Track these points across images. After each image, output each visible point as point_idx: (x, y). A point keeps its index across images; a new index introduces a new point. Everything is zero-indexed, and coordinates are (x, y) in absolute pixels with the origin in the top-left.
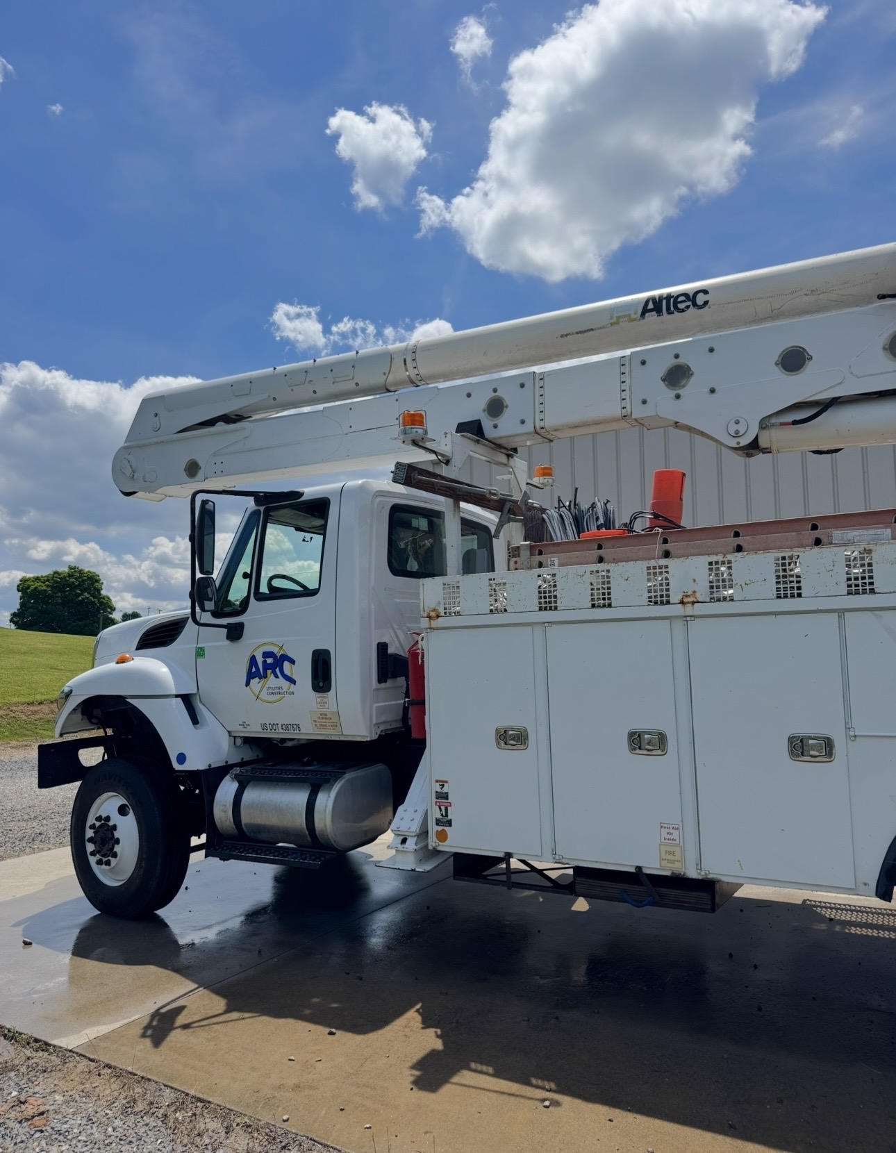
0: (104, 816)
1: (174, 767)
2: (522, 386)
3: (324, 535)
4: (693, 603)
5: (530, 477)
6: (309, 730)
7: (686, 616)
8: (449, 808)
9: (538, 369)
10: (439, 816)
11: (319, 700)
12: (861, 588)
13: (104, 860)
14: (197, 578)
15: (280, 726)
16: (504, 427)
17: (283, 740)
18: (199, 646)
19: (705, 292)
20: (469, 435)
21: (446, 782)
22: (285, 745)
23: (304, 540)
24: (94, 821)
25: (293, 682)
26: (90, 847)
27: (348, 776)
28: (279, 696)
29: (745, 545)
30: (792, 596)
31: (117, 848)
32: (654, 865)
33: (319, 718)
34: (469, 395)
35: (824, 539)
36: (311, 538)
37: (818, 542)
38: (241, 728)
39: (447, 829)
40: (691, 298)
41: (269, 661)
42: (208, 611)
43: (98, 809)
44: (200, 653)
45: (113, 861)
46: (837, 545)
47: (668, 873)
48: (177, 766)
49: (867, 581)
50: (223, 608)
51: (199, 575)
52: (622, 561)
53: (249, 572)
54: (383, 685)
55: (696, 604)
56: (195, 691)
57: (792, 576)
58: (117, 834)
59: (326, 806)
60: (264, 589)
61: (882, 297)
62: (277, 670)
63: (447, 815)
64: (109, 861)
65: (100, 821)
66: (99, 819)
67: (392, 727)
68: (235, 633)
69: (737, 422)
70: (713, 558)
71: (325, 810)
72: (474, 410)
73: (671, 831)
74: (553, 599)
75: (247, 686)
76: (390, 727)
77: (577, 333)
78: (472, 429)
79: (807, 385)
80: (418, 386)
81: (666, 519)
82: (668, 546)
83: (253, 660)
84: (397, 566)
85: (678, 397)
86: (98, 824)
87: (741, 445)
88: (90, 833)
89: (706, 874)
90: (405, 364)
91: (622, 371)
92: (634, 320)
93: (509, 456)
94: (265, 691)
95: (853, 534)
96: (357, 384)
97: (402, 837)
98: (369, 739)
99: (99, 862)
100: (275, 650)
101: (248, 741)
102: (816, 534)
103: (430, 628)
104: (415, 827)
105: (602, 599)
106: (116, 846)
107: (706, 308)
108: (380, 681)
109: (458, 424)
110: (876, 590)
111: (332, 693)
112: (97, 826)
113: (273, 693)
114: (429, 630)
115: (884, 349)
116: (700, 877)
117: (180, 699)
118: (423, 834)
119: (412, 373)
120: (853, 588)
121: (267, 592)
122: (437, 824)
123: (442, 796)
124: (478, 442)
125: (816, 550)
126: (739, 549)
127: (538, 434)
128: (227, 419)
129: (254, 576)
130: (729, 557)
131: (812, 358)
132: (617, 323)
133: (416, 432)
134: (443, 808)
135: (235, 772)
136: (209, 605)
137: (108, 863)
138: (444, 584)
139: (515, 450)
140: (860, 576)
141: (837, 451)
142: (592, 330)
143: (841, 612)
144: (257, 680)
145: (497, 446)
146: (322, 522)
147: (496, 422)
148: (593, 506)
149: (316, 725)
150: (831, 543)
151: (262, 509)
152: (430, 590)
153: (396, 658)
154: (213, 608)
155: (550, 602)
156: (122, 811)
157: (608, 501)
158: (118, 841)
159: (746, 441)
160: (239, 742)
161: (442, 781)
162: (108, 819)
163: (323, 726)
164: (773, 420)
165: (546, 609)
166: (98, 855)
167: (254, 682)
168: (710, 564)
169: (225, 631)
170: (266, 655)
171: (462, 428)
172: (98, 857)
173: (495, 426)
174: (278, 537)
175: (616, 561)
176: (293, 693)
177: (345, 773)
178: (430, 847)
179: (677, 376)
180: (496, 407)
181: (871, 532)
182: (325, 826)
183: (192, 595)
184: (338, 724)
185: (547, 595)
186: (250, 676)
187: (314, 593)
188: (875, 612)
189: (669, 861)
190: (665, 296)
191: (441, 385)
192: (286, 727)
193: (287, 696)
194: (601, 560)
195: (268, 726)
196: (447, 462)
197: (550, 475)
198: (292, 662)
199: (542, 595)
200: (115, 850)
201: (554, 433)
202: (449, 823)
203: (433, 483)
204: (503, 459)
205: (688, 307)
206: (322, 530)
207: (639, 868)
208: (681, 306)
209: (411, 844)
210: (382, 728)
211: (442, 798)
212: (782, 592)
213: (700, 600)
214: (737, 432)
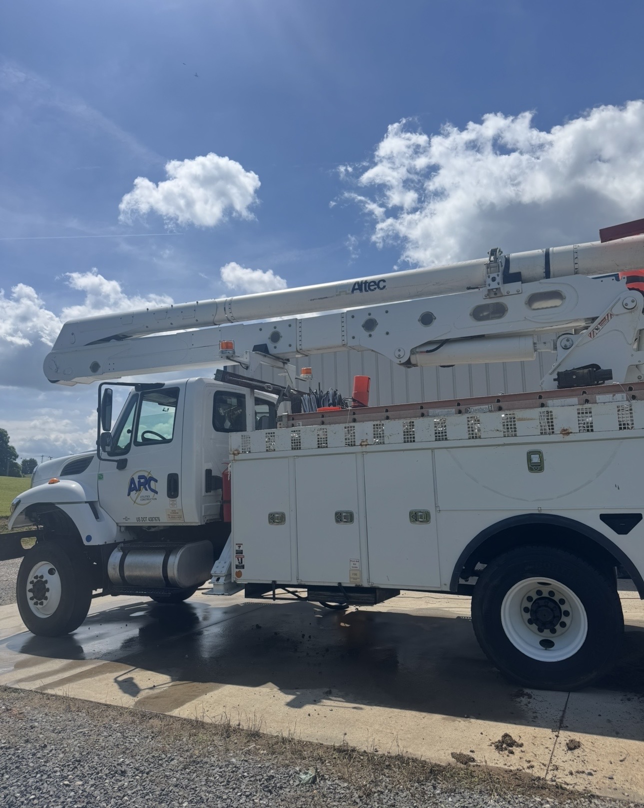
0: (39, 575)
1: (84, 543)
2: (290, 326)
3: (176, 407)
4: (366, 445)
5: (298, 374)
6: (165, 520)
7: (363, 452)
8: (243, 559)
9: (299, 317)
10: (237, 563)
11: (171, 502)
12: (441, 437)
13: (39, 602)
14: (101, 433)
15: (148, 519)
16: (281, 348)
17: (149, 527)
18: (100, 473)
19: (384, 281)
20: (260, 352)
21: (242, 544)
22: (150, 530)
23: (163, 410)
24: (33, 579)
25: (156, 493)
26: (30, 595)
27: (187, 546)
28: (148, 501)
29: (390, 417)
30: (411, 442)
31: (47, 594)
32: (347, 582)
33: (171, 513)
34: (261, 330)
35: (426, 414)
36: (168, 409)
37: (423, 415)
38: (124, 521)
39: (241, 570)
40: (376, 283)
41: (142, 481)
42: (106, 452)
43: (35, 572)
44: (100, 477)
45: (45, 602)
46: (431, 416)
47: (353, 585)
48: (86, 543)
49: (444, 434)
50: (116, 451)
51: (102, 431)
52: (333, 424)
53: (131, 429)
54: (209, 494)
55: (367, 446)
56: (97, 500)
57: (410, 432)
58: (47, 586)
59: (174, 563)
60: (140, 439)
61: (469, 288)
62: (147, 486)
63: (242, 563)
64: (42, 602)
65: (37, 579)
66: (36, 577)
67: (214, 518)
68: (122, 465)
69: (399, 350)
70: (376, 423)
71: (174, 565)
72: (264, 338)
73: (355, 563)
74: (299, 444)
75: (128, 496)
76: (212, 518)
77: (319, 299)
78: (261, 349)
79: (434, 333)
80: (232, 322)
81: (359, 402)
82: (355, 416)
83: (132, 481)
84: (218, 425)
85: (370, 336)
86: (35, 580)
87: (402, 362)
88: (30, 586)
89: (372, 584)
90: (225, 310)
91: (343, 321)
92: (349, 294)
93: (284, 363)
94: (139, 498)
95: (438, 411)
96: (197, 320)
97: (217, 577)
98: (200, 524)
99: (36, 604)
100: (146, 474)
101: (129, 528)
102: (423, 411)
103: (235, 460)
104: (225, 571)
105: (322, 444)
106: (47, 593)
107: (384, 291)
108: (207, 491)
109: (255, 346)
110: (448, 439)
111: (178, 499)
112: (35, 581)
113: (144, 500)
114: (234, 461)
115: (470, 315)
116: (369, 586)
117: (88, 504)
118: (229, 575)
119: (229, 315)
120: (438, 438)
121: (141, 441)
122: (236, 568)
123: (240, 552)
124: (265, 356)
125: (421, 419)
126: (388, 418)
127: (299, 352)
128: (118, 338)
129: (134, 431)
130: (383, 422)
131: (436, 318)
132: (340, 295)
133: (229, 353)
134: (240, 559)
135: (120, 546)
136: (108, 449)
137: (42, 604)
138: (242, 436)
139: (288, 360)
140: (441, 431)
141: (452, 366)
142: (327, 298)
143: (433, 449)
144: (135, 492)
145: (277, 358)
146: (175, 400)
147: (275, 345)
148: (328, 393)
149: (169, 517)
150: (428, 416)
151: (139, 393)
152: (235, 439)
153: (216, 478)
154: (110, 450)
155: (297, 445)
156: (51, 572)
157: (337, 390)
158: (48, 590)
159: (404, 360)
160: (123, 529)
161: (239, 544)
162: (42, 577)
163: (173, 518)
164: (418, 350)
165: (295, 449)
166: (35, 599)
167: (133, 493)
168: (374, 425)
169: (116, 464)
170: (140, 477)
171: (256, 348)
172: (35, 600)
173: (275, 347)
174: (149, 408)
175: (330, 424)
176: (156, 499)
177: (186, 544)
178: (232, 581)
179: (370, 325)
180: (275, 337)
181: (446, 410)
182: (174, 574)
183: (98, 443)
184: (182, 516)
185: (296, 441)
186: (131, 490)
187: (170, 441)
188: (448, 449)
189: (354, 579)
190: (364, 282)
191: (246, 323)
192: (151, 519)
193: (153, 501)
194: (323, 423)
195: (141, 519)
196: (247, 368)
197: (310, 373)
198: (156, 481)
199: (293, 441)
200: (46, 595)
201: (308, 352)
202: (243, 567)
203: (238, 381)
204: (281, 365)
205: (375, 288)
206: (175, 405)
207: (340, 583)
208: (372, 288)
209: (222, 580)
210: (208, 518)
211: (239, 553)
212: (406, 440)
213: (369, 443)
214: (399, 356)
